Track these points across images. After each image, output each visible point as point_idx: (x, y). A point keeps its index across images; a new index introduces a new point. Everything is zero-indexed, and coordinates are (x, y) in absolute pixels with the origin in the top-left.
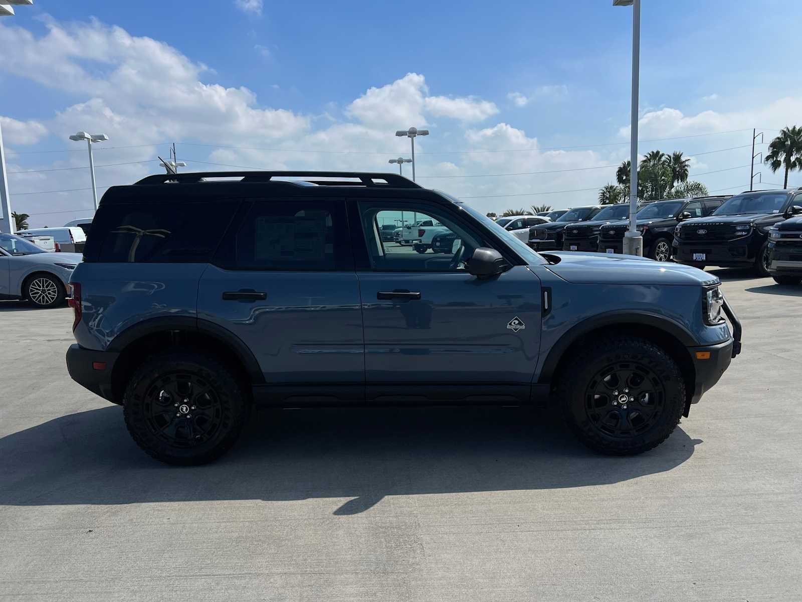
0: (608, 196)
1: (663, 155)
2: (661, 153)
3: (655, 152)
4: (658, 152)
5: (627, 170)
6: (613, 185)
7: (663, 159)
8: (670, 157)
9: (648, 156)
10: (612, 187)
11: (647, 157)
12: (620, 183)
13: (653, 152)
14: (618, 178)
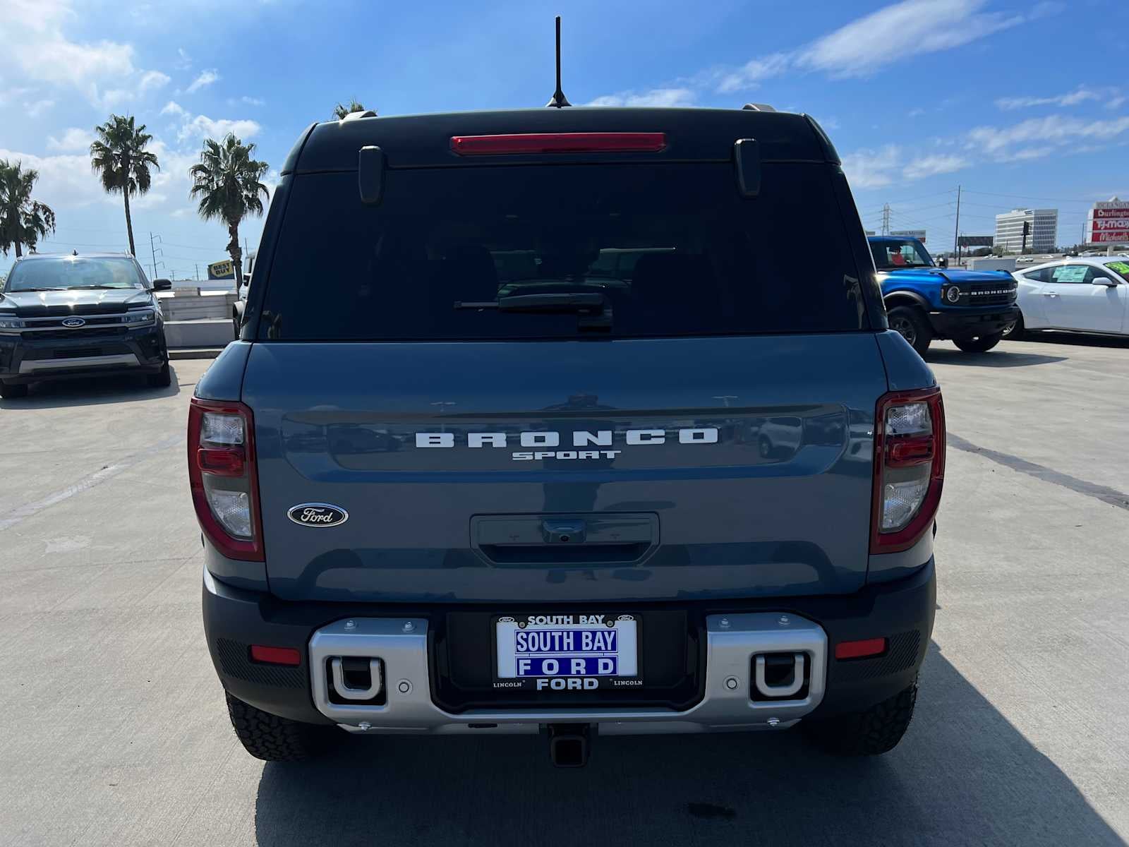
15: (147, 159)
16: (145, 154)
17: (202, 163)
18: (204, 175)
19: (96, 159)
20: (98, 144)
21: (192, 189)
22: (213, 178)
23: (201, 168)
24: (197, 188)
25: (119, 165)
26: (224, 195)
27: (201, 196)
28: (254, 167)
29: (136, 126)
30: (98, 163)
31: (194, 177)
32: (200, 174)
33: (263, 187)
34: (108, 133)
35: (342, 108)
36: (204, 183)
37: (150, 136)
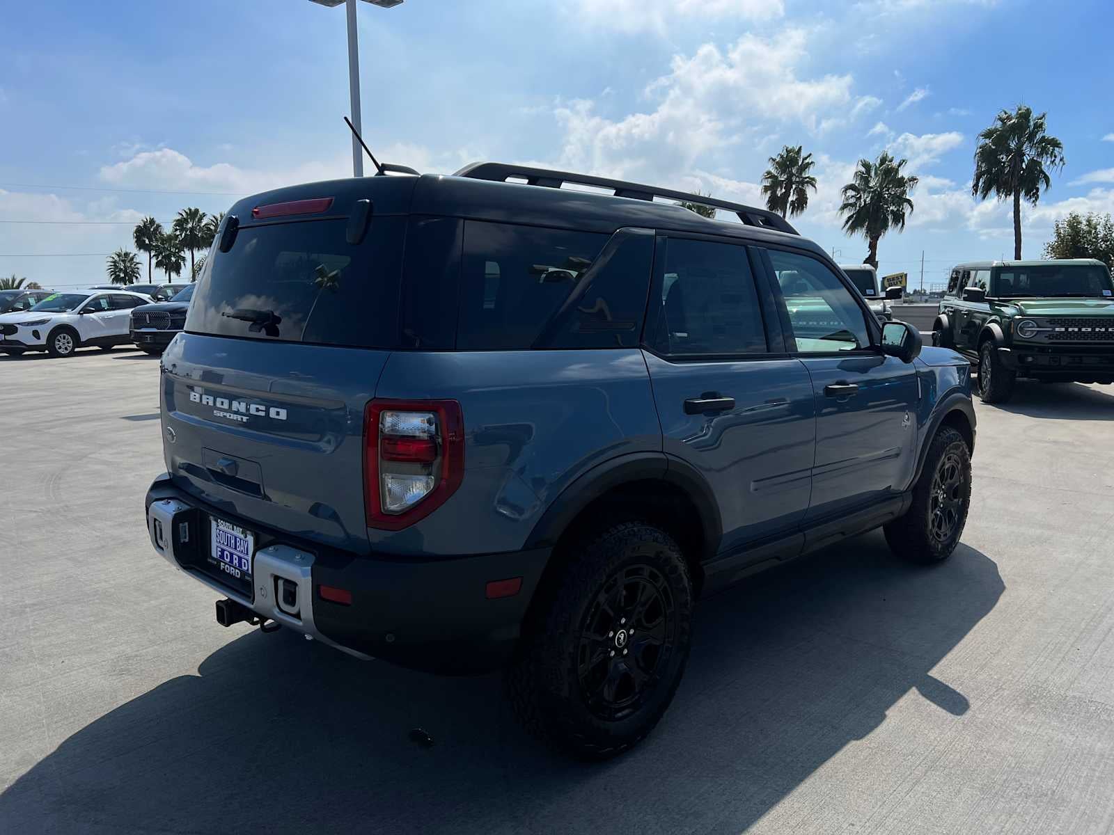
0: (122, 267)
1: (204, 215)
2: (201, 212)
3: (193, 209)
4: (197, 211)
5: (150, 230)
6: (128, 251)
7: (204, 222)
8: (217, 220)
9: (184, 214)
10: (126, 254)
11: (181, 214)
12: (140, 249)
13: (190, 210)
14: (136, 242)
15: (807, 182)
16: (806, 178)
17: (854, 183)
18: (854, 193)
19: (765, 186)
20: (769, 173)
21: (839, 207)
22: (861, 196)
23: (852, 187)
24: (845, 206)
25: (784, 190)
26: (868, 212)
27: (847, 213)
28: (901, 183)
29: (803, 154)
30: (766, 189)
31: (844, 196)
32: (851, 193)
33: (909, 202)
34: (777, 163)
35: (1006, 113)
36: (852, 201)
37: (812, 163)
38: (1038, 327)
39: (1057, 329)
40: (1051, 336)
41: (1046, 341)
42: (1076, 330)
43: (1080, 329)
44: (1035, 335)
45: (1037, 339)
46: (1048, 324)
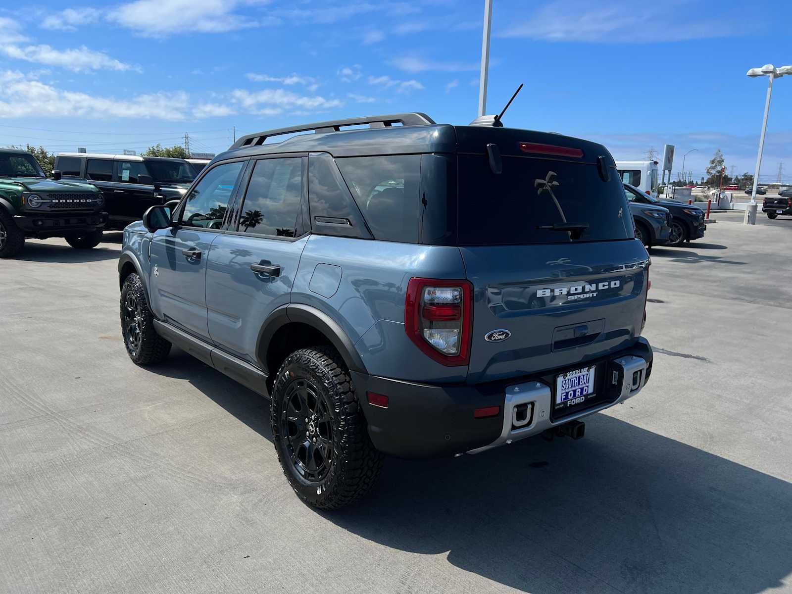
38: (42, 200)
39: (54, 201)
40: (52, 206)
41: (48, 209)
42: (64, 201)
43: (66, 201)
44: (40, 206)
45: (42, 208)
46: (48, 198)
